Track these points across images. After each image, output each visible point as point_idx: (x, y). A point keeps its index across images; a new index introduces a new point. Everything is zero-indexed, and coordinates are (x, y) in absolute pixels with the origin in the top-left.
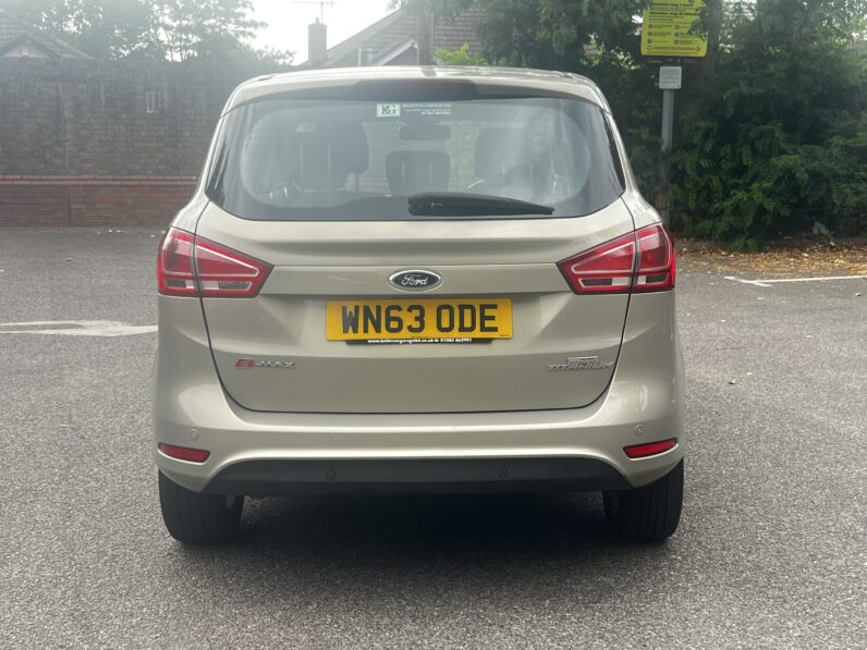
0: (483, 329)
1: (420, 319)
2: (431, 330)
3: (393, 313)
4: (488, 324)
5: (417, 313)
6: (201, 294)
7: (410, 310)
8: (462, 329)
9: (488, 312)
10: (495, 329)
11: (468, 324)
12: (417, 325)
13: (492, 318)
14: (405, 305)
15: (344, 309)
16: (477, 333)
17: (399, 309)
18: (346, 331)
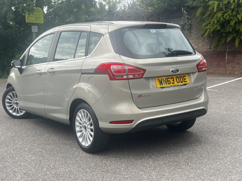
0: (185, 82)
1: (173, 80)
2: (176, 83)
3: (168, 80)
4: (185, 80)
5: (172, 79)
6: (128, 79)
7: (171, 79)
8: (181, 82)
9: (185, 78)
10: (186, 82)
11: (182, 81)
12: (173, 82)
13: (185, 79)
14: (170, 77)
15: (159, 79)
16: (184, 83)
17: (169, 78)
18: (160, 85)
